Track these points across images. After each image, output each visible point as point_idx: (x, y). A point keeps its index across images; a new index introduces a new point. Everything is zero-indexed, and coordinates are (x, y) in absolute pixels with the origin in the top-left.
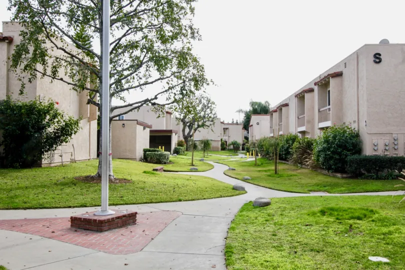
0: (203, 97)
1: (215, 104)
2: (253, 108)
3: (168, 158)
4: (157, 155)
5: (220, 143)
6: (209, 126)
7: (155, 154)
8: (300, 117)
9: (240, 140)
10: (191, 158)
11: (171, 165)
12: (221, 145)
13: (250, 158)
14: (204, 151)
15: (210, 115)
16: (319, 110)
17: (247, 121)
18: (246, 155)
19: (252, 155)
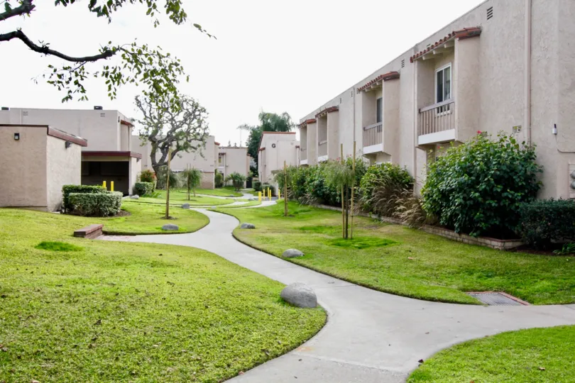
0: (186, 101)
1: (207, 111)
2: (264, 122)
3: (117, 204)
4: (94, 198)
5: (214, 176)
6: (195, 149)
7: (88, 196)
8: (367, 128)
9: (244, 173)
10: (165, 201)
11: (123, 218)
12: (215, 179)
13: (263, 200)
14: (189, 189)
15: (198, 130)
16: (419, 110)
17: (254, 143)
18: (257, 195)
19: (266, 195)
